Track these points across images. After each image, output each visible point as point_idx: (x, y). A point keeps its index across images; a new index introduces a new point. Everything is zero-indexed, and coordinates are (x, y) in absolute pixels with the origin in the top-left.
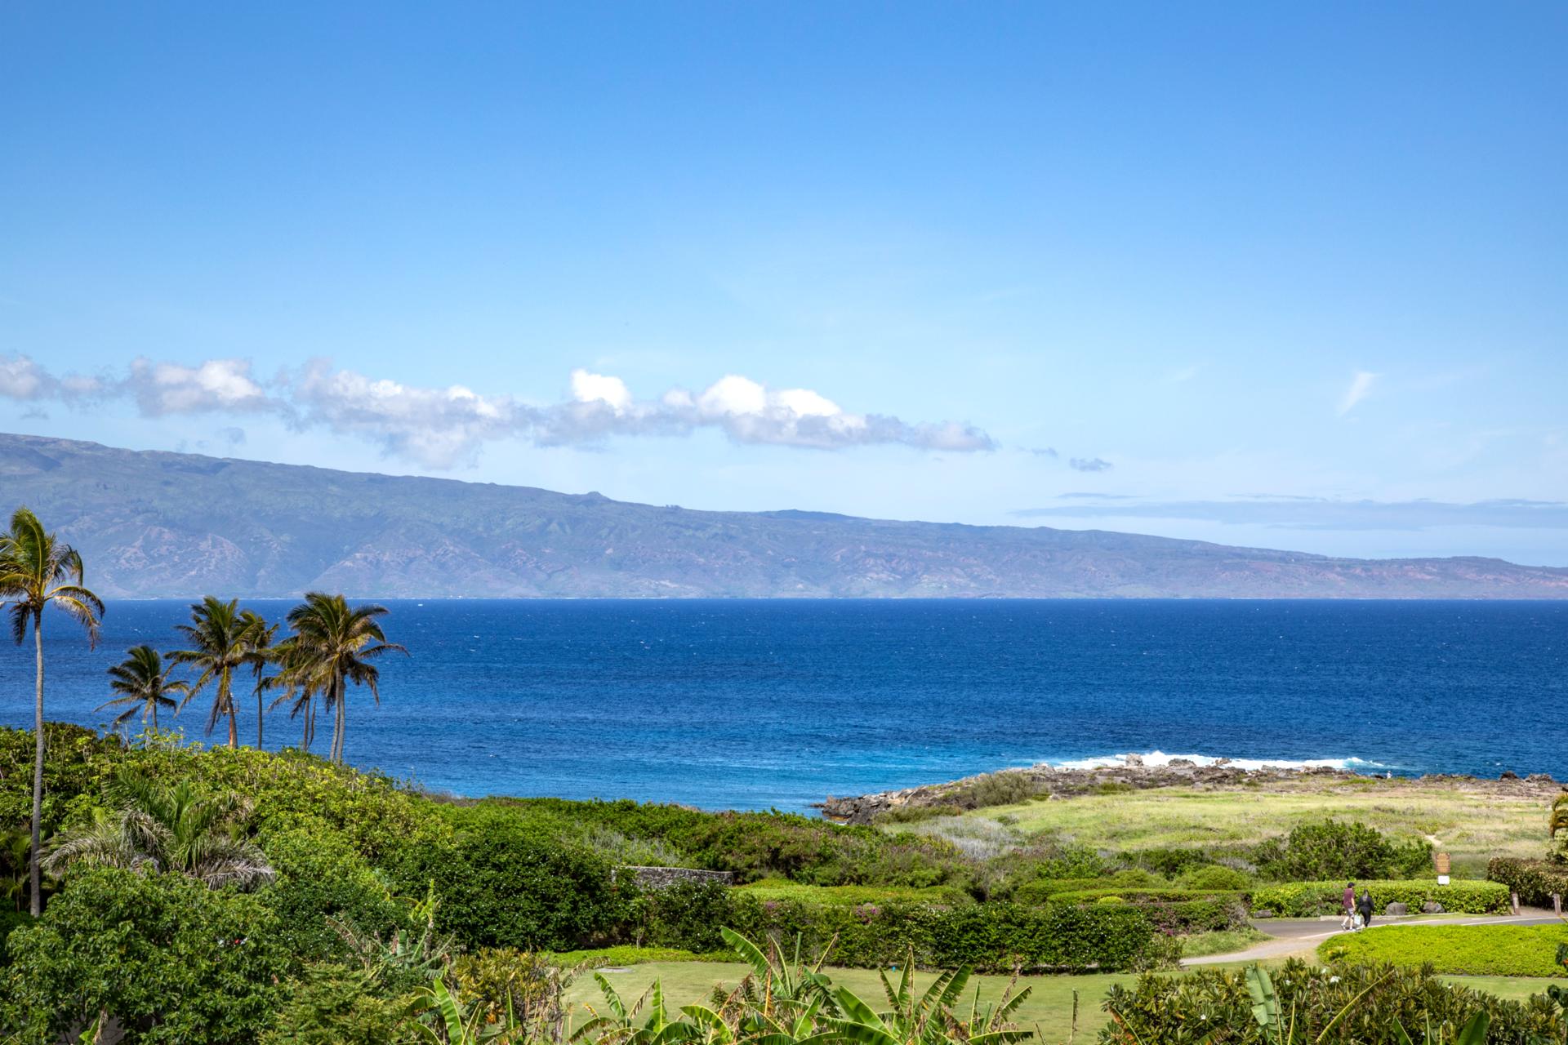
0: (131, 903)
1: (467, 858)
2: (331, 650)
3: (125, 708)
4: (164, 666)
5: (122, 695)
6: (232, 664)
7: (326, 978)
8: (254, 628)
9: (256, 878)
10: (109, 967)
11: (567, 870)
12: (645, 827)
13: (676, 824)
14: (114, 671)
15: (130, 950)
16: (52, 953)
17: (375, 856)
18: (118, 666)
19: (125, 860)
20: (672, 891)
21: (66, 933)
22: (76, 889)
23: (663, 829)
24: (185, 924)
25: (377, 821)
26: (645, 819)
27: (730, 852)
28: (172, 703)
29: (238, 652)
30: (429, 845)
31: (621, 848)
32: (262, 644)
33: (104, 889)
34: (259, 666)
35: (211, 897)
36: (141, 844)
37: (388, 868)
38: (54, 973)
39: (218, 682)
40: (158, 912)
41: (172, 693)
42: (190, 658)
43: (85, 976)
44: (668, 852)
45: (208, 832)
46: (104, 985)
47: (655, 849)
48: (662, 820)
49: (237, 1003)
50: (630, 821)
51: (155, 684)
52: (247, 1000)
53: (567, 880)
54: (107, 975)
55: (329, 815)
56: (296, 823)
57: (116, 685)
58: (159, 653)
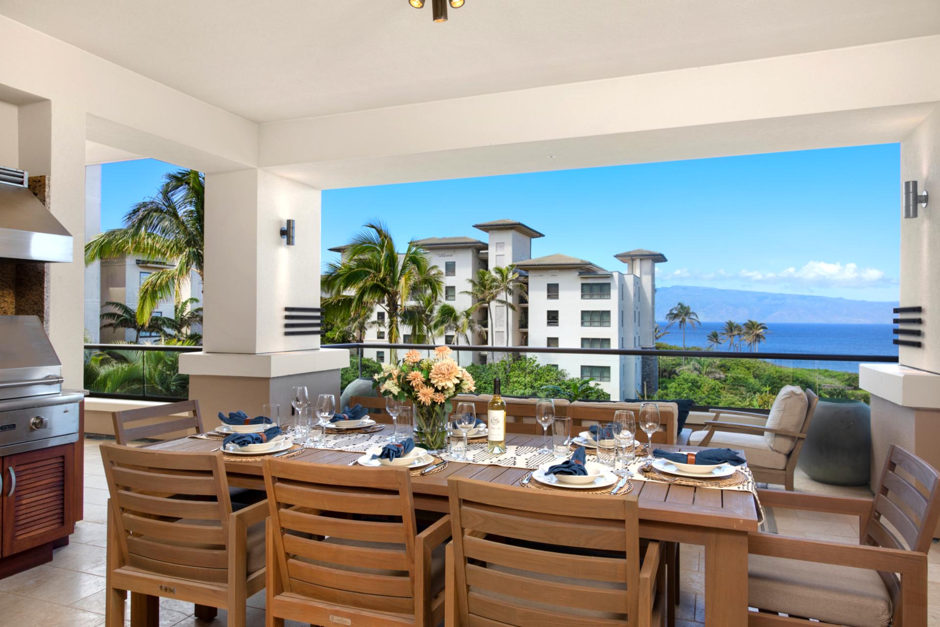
0: (692, 380)
1: (779, 379)
2: (753, 332)
3: (711, 344)
4: (719, 335)
5: (710, 341)
6: (734, 335)
7: (729, 397)
8: (738, 327)
9: (720, 377)
10: (686, 392)
11: (804, 383)
12: (831, 375)
13: (838, 375)
14: (708, 336)
15: (690, 389)
16: (676, 388)
17: (756, 377)
18: (709, 335)
19: (692, 372)
20: (831, 390)
21: (679, 385)
22: (682, 376)
23: (835, 376)
24: (703, 385)
25: (758, 369)
26: (831, 374)
27: (854, 382)
28: (721, 344)
29: (736, 333)
30: (769, 375)
31: (823, 380)
32: (741, 331)
33: (686, 377)
34: (740, 337)
35: (709, 380)
36: (696, 369)
37: (759, 379)
38: (675, 392)
39: (730, 339)
40: (697, 382)
41: (720, 341)
42: (724, 334)
43: (682, 393)
44: (836, 381)
45: (710, 367)
46: (685, 395)
47: (833, 381)
48: (835, 374)
49: (713, 401)
50: (827, 374)
51: (717, 339)
52: (715, 401)
53: (804, 385)
54: (686, 393)
55: (746, 367)
56: (738, 368)
57: (709, 339)
58: (718, 332)
